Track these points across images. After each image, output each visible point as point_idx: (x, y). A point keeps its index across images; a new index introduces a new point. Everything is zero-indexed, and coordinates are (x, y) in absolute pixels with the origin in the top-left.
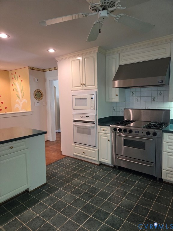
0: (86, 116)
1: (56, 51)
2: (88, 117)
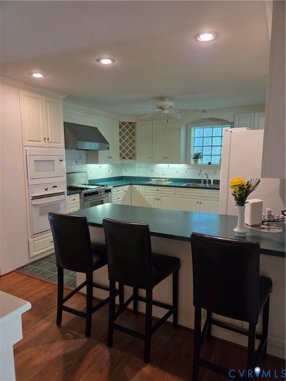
0: (54, 187)
1: (45, 76)
2: (56, 187)
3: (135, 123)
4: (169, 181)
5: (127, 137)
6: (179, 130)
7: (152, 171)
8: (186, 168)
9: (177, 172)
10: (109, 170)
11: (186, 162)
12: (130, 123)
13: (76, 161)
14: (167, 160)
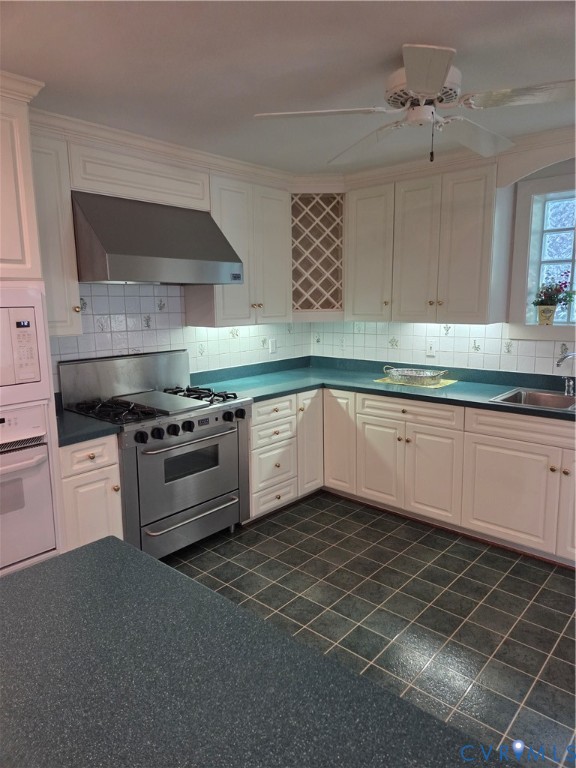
3: (342, 196)
4: (445, 377)
5: (318, 242)
6: (488, 207)
7: (394, 343)
8: (507, 336)
9: (477, 348)
10: (264, 342)
11: (510, 315)
12: (328, 199)
13: (148, 320)
14: (440, 309)
